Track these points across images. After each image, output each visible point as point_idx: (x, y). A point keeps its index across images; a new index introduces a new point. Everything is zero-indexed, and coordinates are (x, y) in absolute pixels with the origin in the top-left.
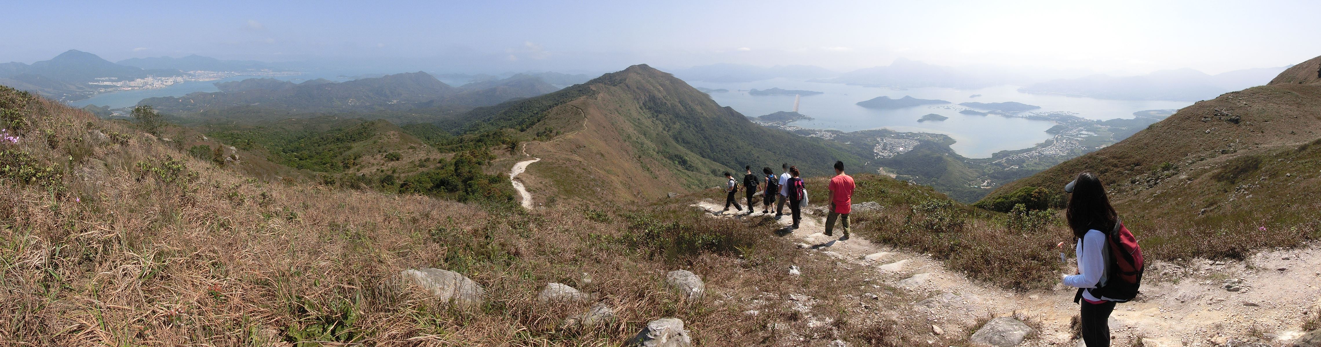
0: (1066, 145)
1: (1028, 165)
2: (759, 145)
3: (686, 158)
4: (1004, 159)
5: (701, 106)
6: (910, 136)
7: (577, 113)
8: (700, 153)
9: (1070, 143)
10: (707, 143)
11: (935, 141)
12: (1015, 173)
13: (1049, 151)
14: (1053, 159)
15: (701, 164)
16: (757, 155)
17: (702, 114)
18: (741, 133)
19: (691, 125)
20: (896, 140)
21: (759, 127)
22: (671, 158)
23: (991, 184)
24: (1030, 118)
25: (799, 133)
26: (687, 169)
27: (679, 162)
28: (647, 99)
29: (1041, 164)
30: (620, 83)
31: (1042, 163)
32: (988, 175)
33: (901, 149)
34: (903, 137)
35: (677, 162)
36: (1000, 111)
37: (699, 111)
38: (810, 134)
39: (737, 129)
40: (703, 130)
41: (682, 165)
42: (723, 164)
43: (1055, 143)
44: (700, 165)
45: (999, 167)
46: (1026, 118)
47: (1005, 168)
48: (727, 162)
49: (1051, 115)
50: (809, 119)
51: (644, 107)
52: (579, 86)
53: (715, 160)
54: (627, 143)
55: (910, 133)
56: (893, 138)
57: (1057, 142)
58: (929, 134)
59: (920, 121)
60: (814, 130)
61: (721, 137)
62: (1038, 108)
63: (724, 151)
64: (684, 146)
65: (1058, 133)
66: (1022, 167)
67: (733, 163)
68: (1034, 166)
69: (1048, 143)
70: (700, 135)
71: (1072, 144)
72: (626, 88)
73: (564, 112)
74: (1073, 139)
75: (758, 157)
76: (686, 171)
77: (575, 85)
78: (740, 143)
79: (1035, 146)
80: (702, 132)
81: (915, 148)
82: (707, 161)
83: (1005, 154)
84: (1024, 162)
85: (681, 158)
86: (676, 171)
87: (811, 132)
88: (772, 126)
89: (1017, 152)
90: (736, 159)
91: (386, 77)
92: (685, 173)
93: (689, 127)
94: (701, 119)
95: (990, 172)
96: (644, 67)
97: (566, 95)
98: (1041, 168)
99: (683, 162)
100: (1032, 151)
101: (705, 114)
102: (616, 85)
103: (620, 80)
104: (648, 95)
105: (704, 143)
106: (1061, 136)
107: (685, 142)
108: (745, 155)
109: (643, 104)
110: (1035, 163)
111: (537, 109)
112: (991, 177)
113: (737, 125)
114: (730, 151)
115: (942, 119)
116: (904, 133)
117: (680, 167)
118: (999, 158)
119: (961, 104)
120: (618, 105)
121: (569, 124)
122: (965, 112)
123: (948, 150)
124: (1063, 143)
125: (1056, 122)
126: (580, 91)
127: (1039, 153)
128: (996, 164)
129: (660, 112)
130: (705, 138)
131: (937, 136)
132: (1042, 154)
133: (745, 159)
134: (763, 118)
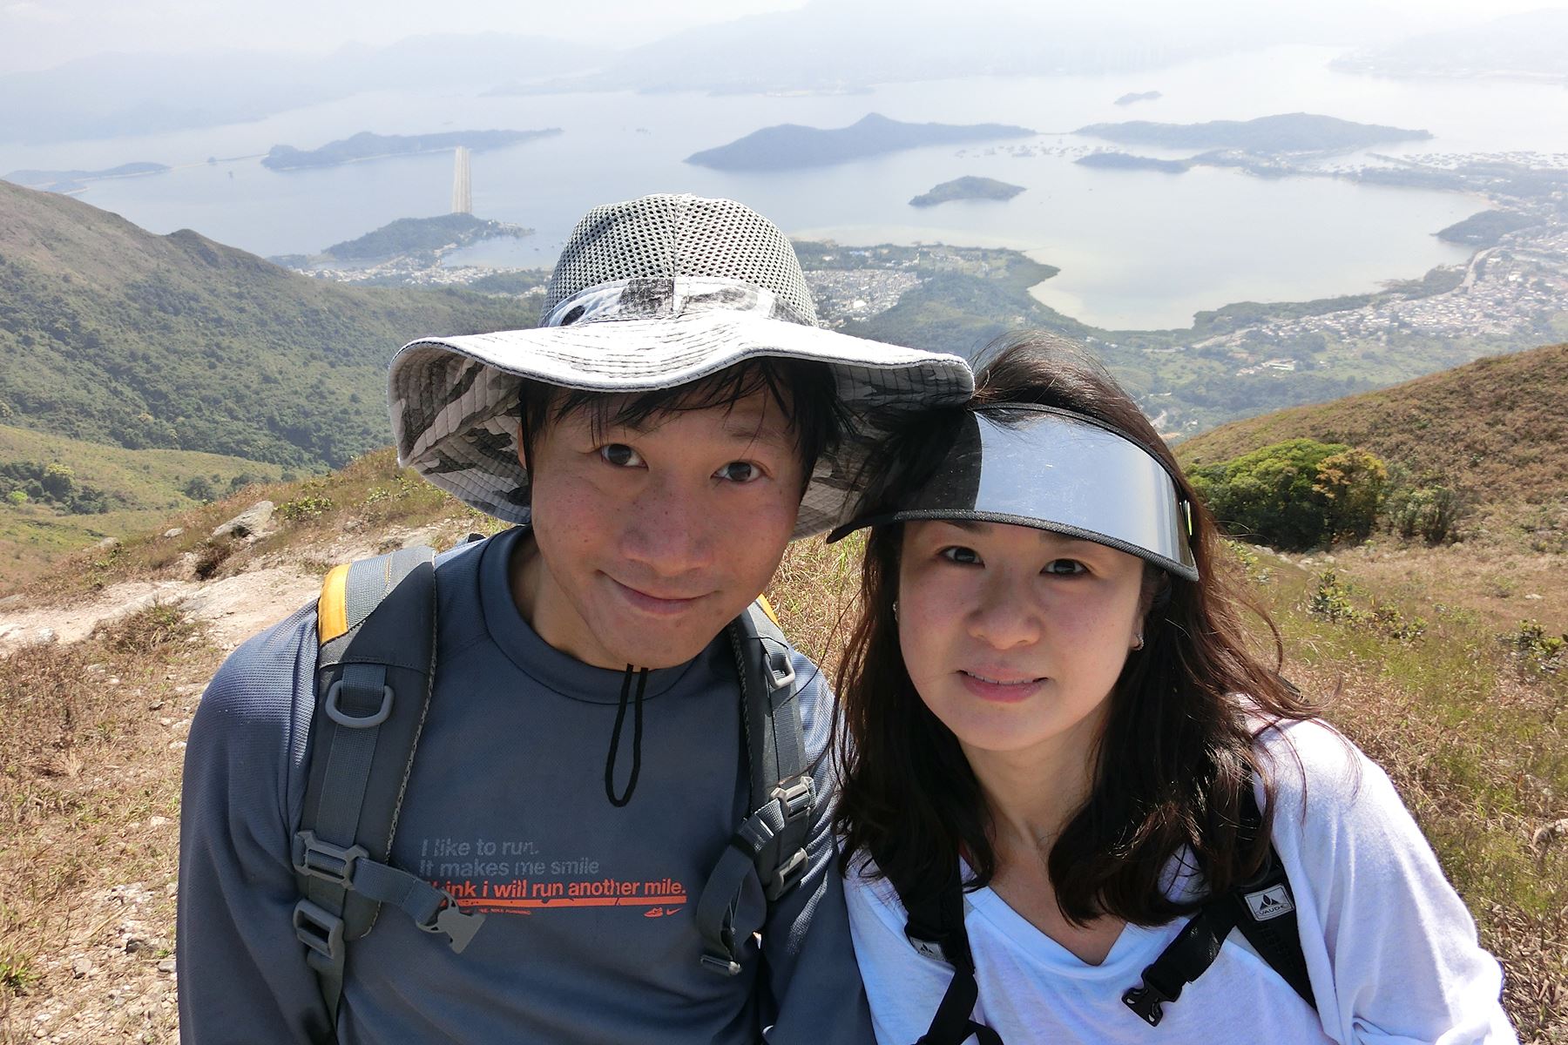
0: (1520, 295)
1: (1333, 361)
2: (347, 354)
3: (59, 469)
4: (1240, 333)
5: (50, 247)
6: (887, 257)
8: (115, 435)
9: (1539, 286)
10: (128, 392)
11: (980, 275)
12: (1277, 388)
13: (1431, 315)
14: (1448, 346)
15: (129, 474)
16: (347, 391)
17: (66, 279)
18: (262, 323)
19: (35, 335)
20: (841, 275)
21: (331, 291)
23: (1179, 424)
24: (1369, 178)
25: (488, 289)
26: (76, 509)
27: (34, 493)
29: (1392, 363)
31: (1397, 357)
32: (1173, 389)
33: (859, 304)
34: (862, 263)
35: (21, 496)
36: (1237, 153)
37: (51, 270)
38: (527, 287)
39: (242, 310)
40: (91, 341)
41: (48, 501)
42: (227, 453)
43: (1471, 278)
44: (129, 481)
45: (1216, 364)
46: (1352, 177)
47: (1237, 367)
48: (238, 443)
49: (1472, 169)
50: (517, 233)
53: (187, 445)
55: (888, 246)
56: (831, 266)
57: (1480, 277)
58: (957, 251)
59: (920, 202)
60: (538, 271)
61: (186, 354)
62: (1422, 136)
63: (217, 401)
64: (32, 426)
65: (1489, 241)
66: (1310, 367)
67: (263, 440)
68: (1357, 367)
69: (1439, 282)
70: (87, 365)
71: (1548, 291)
74: (1554, 272)
75: (354, 399)
76: (76, 518)
78: (272, 361)
79: (1378, 289)
80: (91, 351)
81: (906, 298)
82: (152, 456)
83: (1246, 315)
84: (1320, 347)
85: (37, 475)
86: (33, 531)
87: (529, 280)
88: (383, 281)
89: (1296, 311)
90: (272, 423)
92: (74, 528)
93: (28, 341)
94: (72, 300)
95: (1182, 382)
98: (1391, 377)
99: (52, 488)
100: (1361, 306)
101: (79, 280)
105: (115, 392)
106: (1505, 256)
108: (302, 401)
110: (1368, 356)
112: (1185, 398)
113: (240, 296)
114: (239, 399)
115: (1004, 193)
116: (866, 249)
117: (43, 511)
118: (1217, 329)
119: (1085, 132)
122: (1097, 162)
123: (1025, 303)
124: (1507, 284)
125: (1491, 198)
127: (1394, 317)
128: (1206, 353)
130: (115, 371)
131: (985, 254)
132: (1403, 325)
133: (306, 415)
134: (341, 252)
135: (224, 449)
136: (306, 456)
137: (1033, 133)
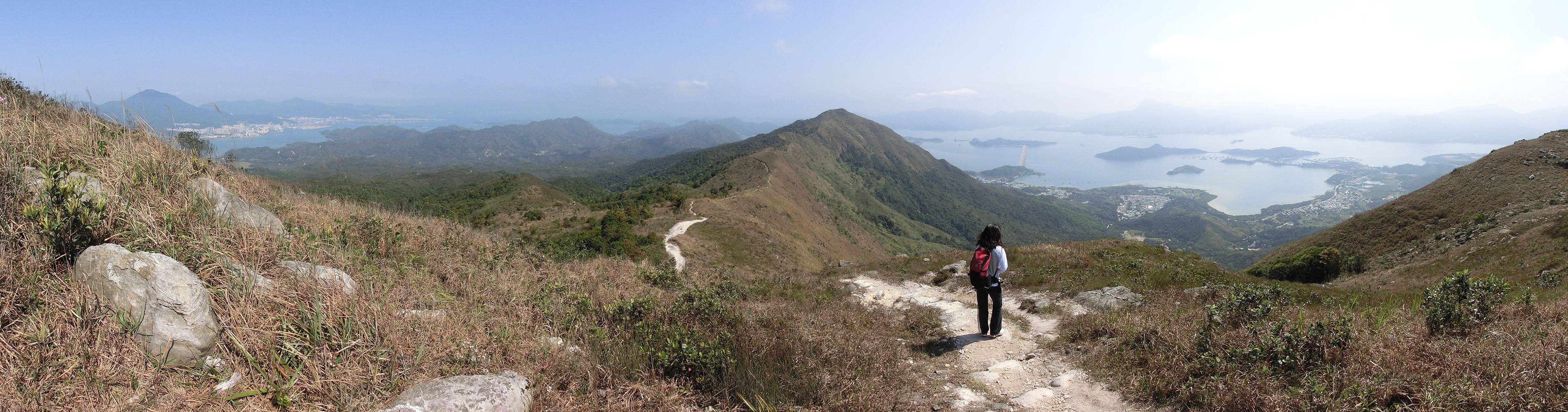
0: (1349, 197)
1: (1304, 222)
2: (980, 205)
3: (892, 220)
4: (1275, 215)
5: (908, 158)
6: (1160, 191)
7: (760, 168)
8: (909, 215)
9: (1354, 194)
10: (916, 202)
11: (1192, 198)
12: (1289, 231)
13: (1329, 205)
14: (1334, 214)
15: (909, 227)
16: (977, 217)
17: (910, 168)
18: (957, 190)
19: (899, 181)
20: (1144, 196)
21: (980, 184)
22: (873, 219)
23: (1260, 245)
24: (1304, 166)
25: (1027, 191)
26: (893, 233)
27: (884, 225)
28: (845, 150)
29: (1321, 221)
30: (812, 132)
31: (1322, 219)
32: (1257, 234)
33: (1150, 207)
34: (1152, 193)
35: (881, 225)
36: (1267, 159)
37: (907, 164)
38: (1040, 192)
39: (953, 185)
40: (911, 186)
41: (887, 228)
42: (937, 228)
43: (1335, 194)
44: (908, 229)
45: (1269, 225)
46: (1299, 166)
47: (1276, 226)
48: (941, 225)
49: (1330, 163)
50: (1039, 174)
51: (841, 160)
52: (763, 136)
53: (927, 223)
54: (821, 203)
55: (1160, 188)
56: (1141, 193)
57: (1338, 193)
58: (1183, 190)
59: (1170, 173)
60: (1044, 187)
61: (935, 195)
62: (1317, 153)
63: (939, 211)
64: (890, 206)
65: (1338, 183)
66: (1298, 224)
67: (948, 226)
68: (1311, 223)
69: (1328, 195)
70: (908, 193)
71: (1356, 195)
72: (819, 138)
73: (745, 166)
74: (1356, 190)
75: (979, 220)
76: (892, 235)
77: (759, 135)
78: (957, 202)
79: (1313, 199)
80: (910, 189)
81: (1166, 205)
82: (917, 223)
83: (1276, 209)
84: (1300, 218)
85: (886, 220)
86: (880, 235)
87: (1041, 190)
88: (996, 184)
89: (1292, 207)
90: (952, 221)
91: (533, 123)
92: (891, 238)
93: (896, 182)
94: (909, 174)
95: (1260, 231)
96: (842, 112)
97: (749, 146)
98: (1321, 225)
99: (889, 225)
100: (1309, 204)
101: (913, 168)
102: (807, 135)
103: (811, 129)
104: (846, 146)
105: (913, 202)
106: (1343, 186)
107: (892, 201)
108: (963, 217)
109: (841, 155)
110: (1314, 219)
111: (712, 162)
112: (1261, 237)
113: (953, 181)
114: (945, 212)
115: (1198, 171)
116: (1153, 188)
117: (885, 231)
118: (1268, 214)
119: (1222, 152)
120: (809, 159)
121: (750, 181)
122: (1227, 161)
123: (1207, 208)
124: (1345, 194)
125: (1336, 170)
126: (765, 141)
127: (1319, 206)
128: (1266, 222)
129: (861, 165)
130: (914, 196)
131: (1193, 191)
132: (1322, 209)
133: (963, 221)
134: (985, 174)
135: (937, 226)
136: (960, 234)
137: (1206, 152)
